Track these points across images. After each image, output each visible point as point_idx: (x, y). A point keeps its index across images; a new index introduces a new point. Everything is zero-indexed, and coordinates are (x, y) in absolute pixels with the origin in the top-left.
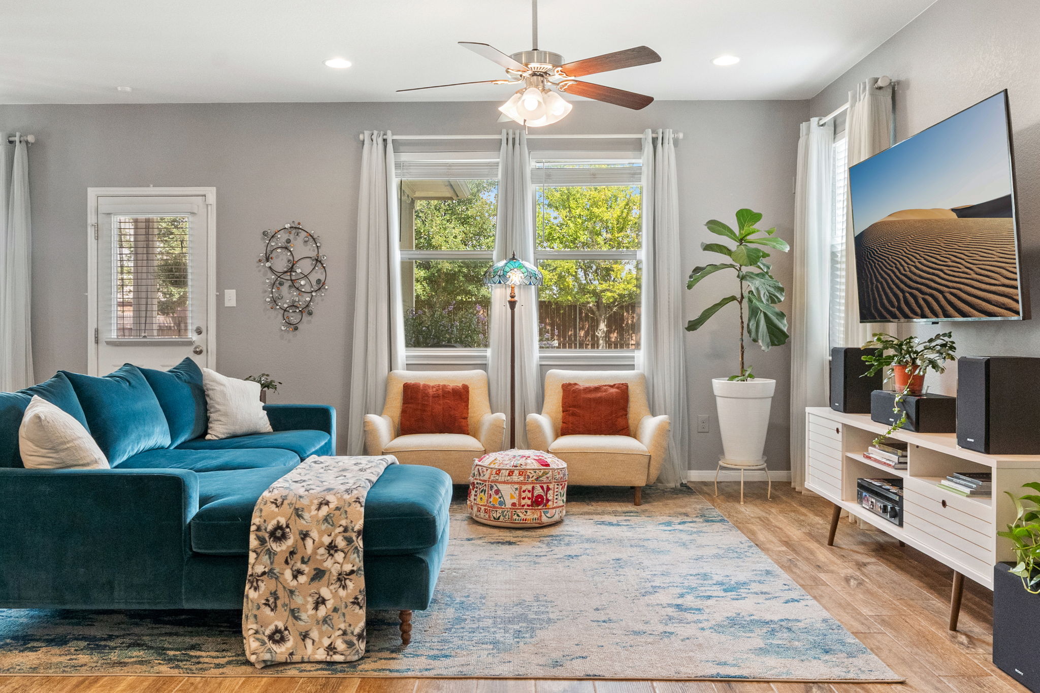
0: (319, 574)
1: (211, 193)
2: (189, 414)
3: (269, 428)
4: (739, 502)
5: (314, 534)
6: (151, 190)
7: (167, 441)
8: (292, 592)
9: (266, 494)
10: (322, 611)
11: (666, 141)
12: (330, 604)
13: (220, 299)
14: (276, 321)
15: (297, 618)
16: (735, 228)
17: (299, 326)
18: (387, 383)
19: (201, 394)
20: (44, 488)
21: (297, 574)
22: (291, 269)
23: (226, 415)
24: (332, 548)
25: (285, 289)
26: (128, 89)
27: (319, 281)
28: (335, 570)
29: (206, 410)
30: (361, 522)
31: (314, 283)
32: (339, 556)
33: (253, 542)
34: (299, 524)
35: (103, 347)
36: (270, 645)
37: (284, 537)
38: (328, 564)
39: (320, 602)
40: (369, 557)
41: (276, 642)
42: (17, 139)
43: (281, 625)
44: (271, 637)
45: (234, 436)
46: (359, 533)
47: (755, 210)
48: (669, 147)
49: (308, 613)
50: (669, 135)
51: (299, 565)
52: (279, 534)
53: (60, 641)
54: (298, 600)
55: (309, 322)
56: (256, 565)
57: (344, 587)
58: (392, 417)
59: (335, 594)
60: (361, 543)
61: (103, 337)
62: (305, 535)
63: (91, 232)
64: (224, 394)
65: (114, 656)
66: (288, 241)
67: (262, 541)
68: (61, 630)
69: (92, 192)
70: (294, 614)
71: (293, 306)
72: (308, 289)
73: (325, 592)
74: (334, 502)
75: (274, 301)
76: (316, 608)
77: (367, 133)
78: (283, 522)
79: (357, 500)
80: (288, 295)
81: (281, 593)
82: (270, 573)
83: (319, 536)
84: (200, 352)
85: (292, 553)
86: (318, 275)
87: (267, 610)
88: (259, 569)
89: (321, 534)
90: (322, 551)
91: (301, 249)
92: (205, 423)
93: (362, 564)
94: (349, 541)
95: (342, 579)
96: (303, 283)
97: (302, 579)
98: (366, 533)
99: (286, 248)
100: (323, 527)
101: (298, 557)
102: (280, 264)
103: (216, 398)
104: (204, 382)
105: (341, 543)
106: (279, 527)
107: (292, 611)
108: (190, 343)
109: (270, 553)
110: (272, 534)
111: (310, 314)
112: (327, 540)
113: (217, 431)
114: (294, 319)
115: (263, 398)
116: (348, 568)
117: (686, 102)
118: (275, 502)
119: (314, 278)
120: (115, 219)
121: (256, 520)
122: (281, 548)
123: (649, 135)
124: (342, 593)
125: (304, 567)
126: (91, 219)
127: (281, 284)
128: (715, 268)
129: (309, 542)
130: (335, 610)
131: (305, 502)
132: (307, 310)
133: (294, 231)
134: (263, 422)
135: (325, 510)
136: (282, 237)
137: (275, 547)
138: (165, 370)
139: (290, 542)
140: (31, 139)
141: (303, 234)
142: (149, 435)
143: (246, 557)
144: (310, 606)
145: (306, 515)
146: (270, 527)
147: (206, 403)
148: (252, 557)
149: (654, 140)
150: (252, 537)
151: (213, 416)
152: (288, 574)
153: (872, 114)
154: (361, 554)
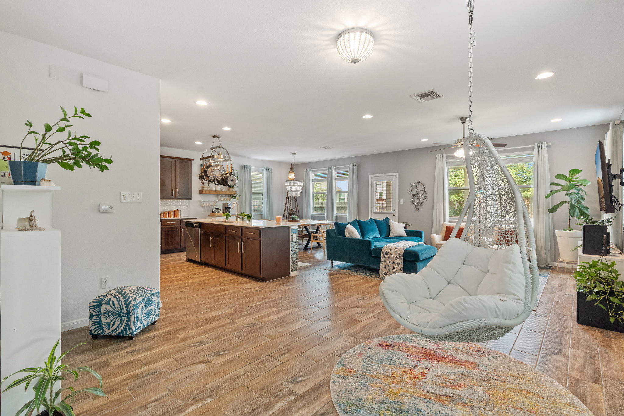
0: (394, 263)
1: (397, 174)
2: (385, 230)
3: (406, 236)
4: (564, 273)
5: (393, 254)
6: (383, 175)
7: (379, 236)
8: (389, 266)
9: (386, 246)
10: (394, 270)
11: (543, 147)
12: (396, 269)
13: (399, 202)
14: (413, 207)
15: (390, 271)
16: (568, 176)
17: (420, 209)
18: (443, 225)
19: (388, 226)
20: (348, 241)
21: (390, 262)
22: (417, 194)
23: (394, 231)
24: (396, 258)
25: (416, 199)
26: (377, 151)
27: (425, 197)
28: (397, 262)
29: (390, 230)
30: (403, 253)
31: (424, 197)
32: (398, 259)
33: (382, 255)
34: (391, 252)
35: (372, 213)
36: (384, 275)
37: (387, 254)
38: (396, 261)
39: (394, 268)
40: (404, 260)
41: (385, 275)
42: (355, 165)
43: (386, 272)
44: (384, 274)
45: (396, 237)
46: (402, 255)
47: (580, 169)
48: (545, 149)
49: (392, 270)
50: (545, 144)
51: (390, 260)
52: (387, 253)
53: (351, 270)
54: (390, 267)
55: (422, 208)
56: (382, 259)
57: (398, 266)
58: (442, 236)
59: (397, 267)
60: (402, 258)
61: (372, 211)
62: (391, 254)
63: (370, 186)
64: (394, 226)
65: (358, 273)
66: (417, 186)
67: (383, 255)
68: (351, 269)
69: (370, 176)
70: (389, 270)
71: (418, 204)
72: (422, 199)
73: (395, 267)
74: (398, 248)
75: (413, 202)
76: (393, 269)
77: (438, 155)
78: (388, 251)
79: (403, 249)
80: (417, 201)
81: (387, 265)
82: (385, 261)
83: (394, 255)
84: (395, 216)
85: (389, 258)
86: (425, 195)
87: (384, 268)
88: (383, 260)
89: (395, 254)
90: (394, 258)
91: (420, 188)
92: (389, 233)
93: (402, 262)
94: (400, 257)
95: (398, 264)
96: (420, 197)
97: (391, 263)
98: (404, 255)
99: (416, 188)
100: (395, 253)
101: (390, 259)
102: (415, 192)
103: (392, 227)
104: (390, 223)
105: (398, 257)
106: (387, 252)
107: (389, 269)
108: (392, 213)
109: (385, 257)
110: (385, 253)
111: (422, 206)
112: (395, 256)
113: (392, 235)
114: (418, 207)
115: (405, 228)
116: (399, 262)
117: (554, 131)
118: (387, 248)
119: (423, 196)
120: (375, 182)
121: (383, 250)
122: (387, 256)
123: (536, 145)
124: (398, 267)
125: (391, 261)
126: (370, 183)
127: (415, 198)
128: (557, 191)
129: (392, 256)
130: (397, 270)
131: (392, 248)
132: (421, 205)
133: (418, 183)
134: (404, 234)
135: (396, 250)
136: (415, 185)
137: (386, 256)
138: (381, 220)
139: (389, 255)
140: (357, 164)
141: (421, 184)
142: (373, 234)
143: (380, 258)
144: (392, 269)
145: (392, 251)
146: (385, 252)
147: (390, 228)
148: (381, 257)
149: (539, 147)
150: (382, 253)
151: (391, 231)
152: (388, 262)
153: (612, 134)
154: (402, 260)
